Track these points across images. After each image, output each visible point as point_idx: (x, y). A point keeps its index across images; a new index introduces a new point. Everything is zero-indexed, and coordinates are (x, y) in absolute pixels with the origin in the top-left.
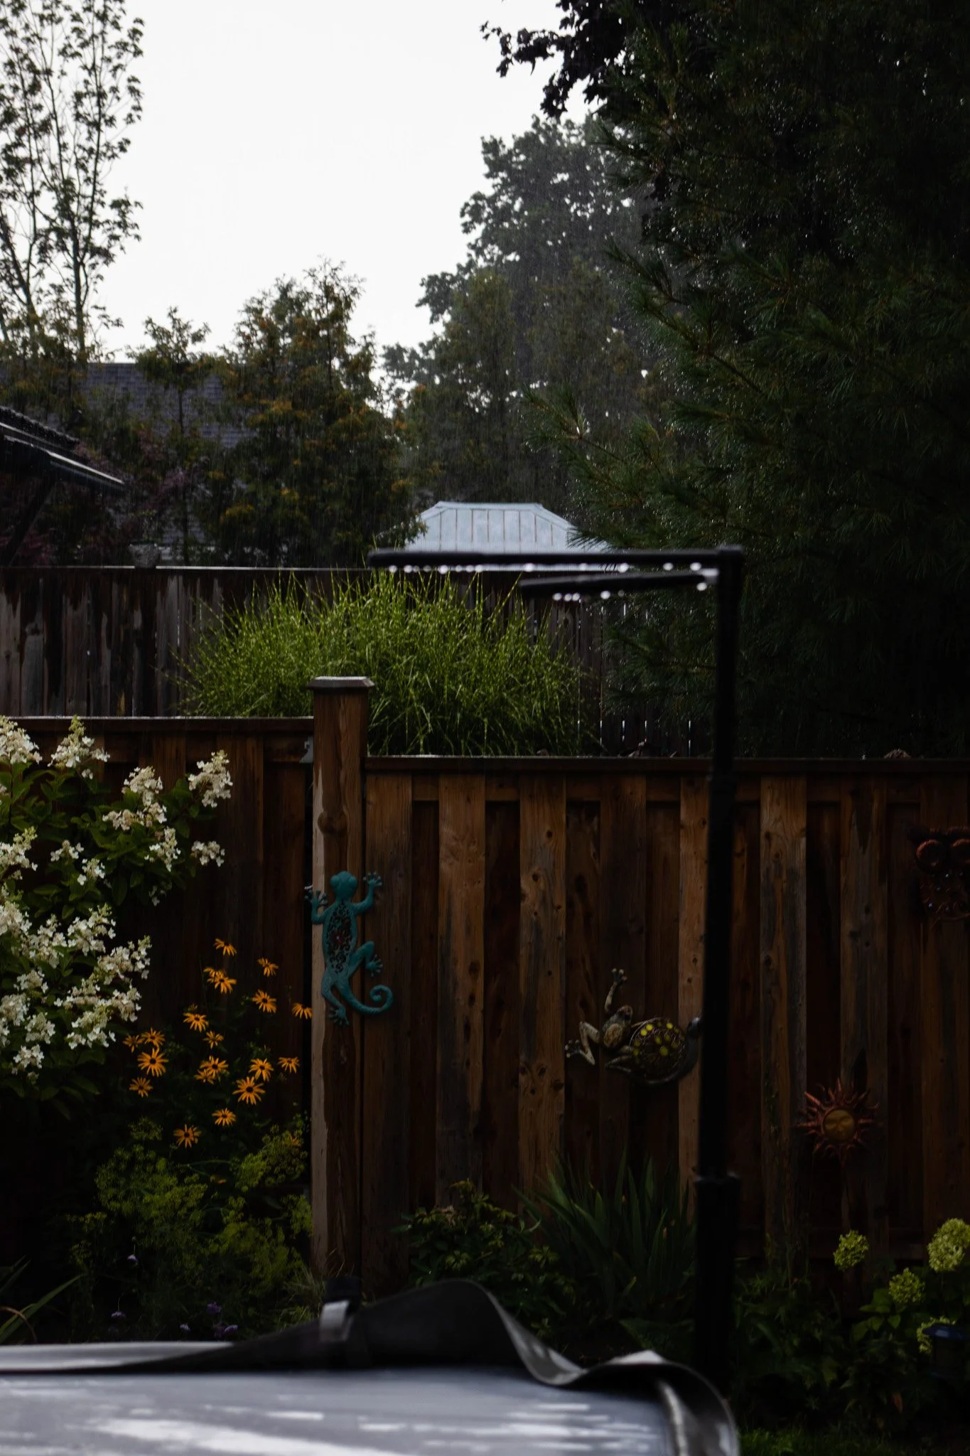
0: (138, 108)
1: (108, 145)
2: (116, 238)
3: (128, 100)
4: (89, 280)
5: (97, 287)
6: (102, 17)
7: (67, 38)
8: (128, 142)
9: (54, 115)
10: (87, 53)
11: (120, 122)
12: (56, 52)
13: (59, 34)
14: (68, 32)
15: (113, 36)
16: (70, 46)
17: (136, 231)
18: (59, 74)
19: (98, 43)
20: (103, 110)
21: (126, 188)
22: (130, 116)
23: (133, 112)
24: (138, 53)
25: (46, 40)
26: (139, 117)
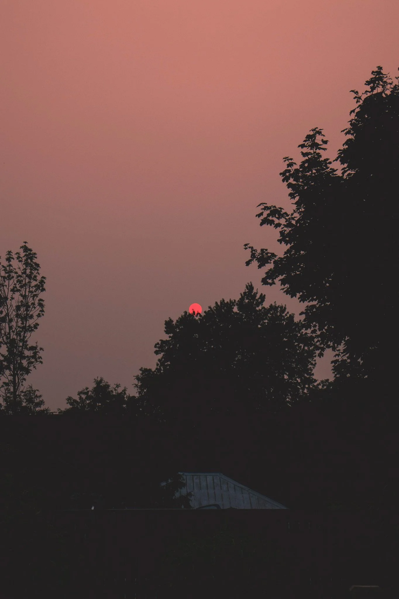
0: (42, 311)
1: (29, 326)
2: (32, 363)
3: (38, 308)
4: (20, 380)
5: (23, 383)
6: (29, 277)
7: (15, 284)
8: (38, 325)
9: (7, 314)
10: (23, 290)
11: (35, 317)
12: (10, 290)
13: (12, 283)
14: (15, 282)
15: (34, 283)
16: (16, 287)
17: (41, 360)
18: (11, 299)
19: (27, 287)
20: (28, 313)
21: (36, 343)
22: (39, 314)
23: (40, 313)
24: (43, 290)
25: (6, 286)
26: (43, 315)
